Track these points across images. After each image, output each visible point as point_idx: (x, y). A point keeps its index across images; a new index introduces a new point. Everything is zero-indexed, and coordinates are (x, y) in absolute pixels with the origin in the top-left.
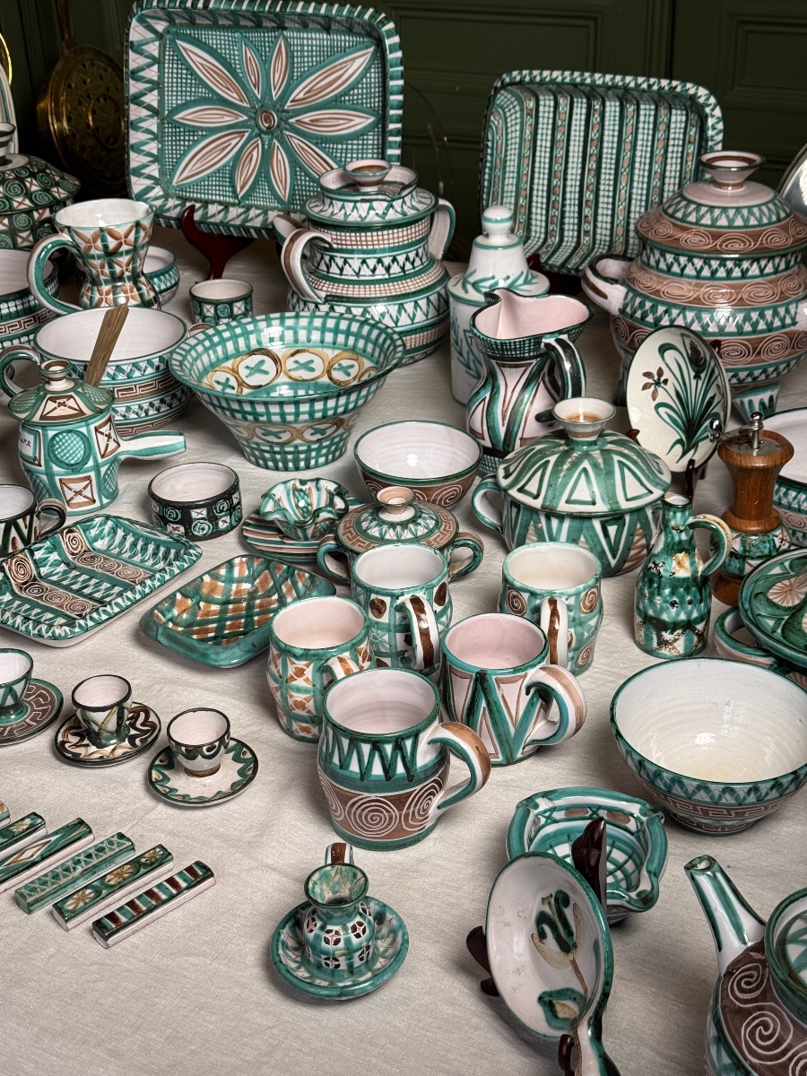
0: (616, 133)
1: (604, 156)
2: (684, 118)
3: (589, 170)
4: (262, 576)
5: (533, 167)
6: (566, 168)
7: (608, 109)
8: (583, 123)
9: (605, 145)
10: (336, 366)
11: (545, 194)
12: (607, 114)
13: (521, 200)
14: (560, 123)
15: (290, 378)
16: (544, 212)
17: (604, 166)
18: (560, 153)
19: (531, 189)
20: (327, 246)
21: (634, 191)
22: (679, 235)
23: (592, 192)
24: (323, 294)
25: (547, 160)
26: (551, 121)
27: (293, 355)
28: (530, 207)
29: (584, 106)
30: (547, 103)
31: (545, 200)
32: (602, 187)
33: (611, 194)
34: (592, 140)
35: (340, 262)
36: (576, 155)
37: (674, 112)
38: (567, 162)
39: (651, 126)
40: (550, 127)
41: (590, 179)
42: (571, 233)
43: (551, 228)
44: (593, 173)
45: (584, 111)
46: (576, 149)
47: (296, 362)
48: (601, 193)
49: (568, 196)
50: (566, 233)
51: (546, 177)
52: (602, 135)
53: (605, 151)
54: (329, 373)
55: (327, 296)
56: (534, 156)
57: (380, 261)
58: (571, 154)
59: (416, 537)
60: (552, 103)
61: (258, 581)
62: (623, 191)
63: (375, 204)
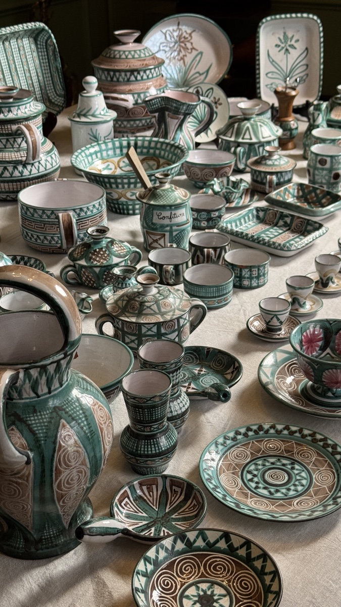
2: (28, 41)
37: (23, 39)
39: (17, 49)
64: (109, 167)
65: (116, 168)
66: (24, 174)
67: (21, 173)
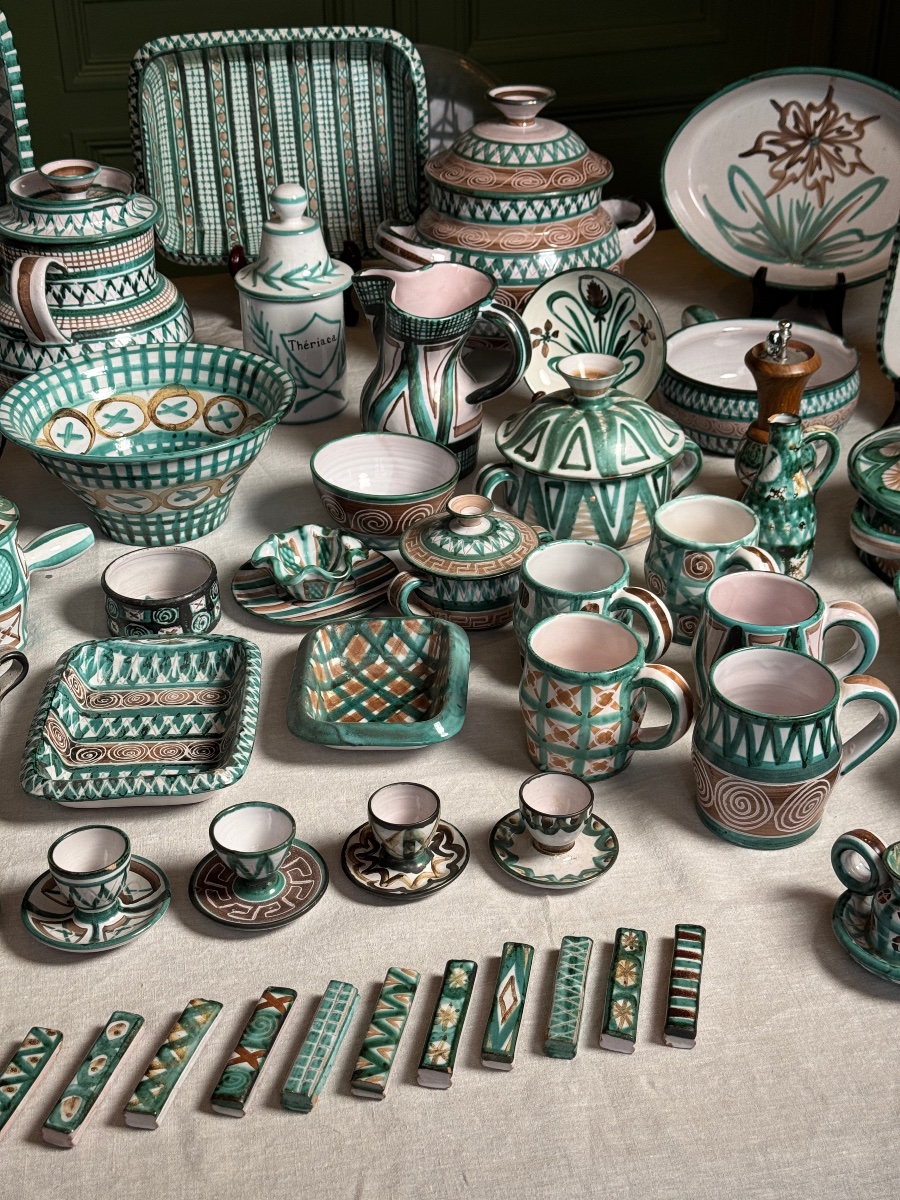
0: (289, 96)
1: (279, 123)
2: (366, 69)
3: (263, 142)
4: (352, 644)
5: (191, 149)
6: (234, 144)
7: (273, 70)
8: (245, 89)
9: (278, 110)
10: (160, 409)
11: (213, 178)
12: (274, 76)
13: (183, 190)
14: (216, 93)
15: (108, 436)
16: (216, 199)
17: (281, 134)
18: (223, 128)
19: (194, 176)
20: (60, 272)
21: (323, 157)
22: (507, 180)
23: (272, 166)
24: (68, 334)
25: (208, 139)
26: (204, 92)
27: (99, 409)
28: (196, 196)
29: (244, 69)
30: (196, 72)
31: (214, 185)
32: (283, 159)
33: (296, 165)
34: (261, 107)
35: (78, 290)
36: (244, 127)
37: (353, 63)
38: (234, 137)
39: (329, 82)
40: (205, 99)
41: (266, 152)
42: (254, 218)
43: (227, 216)
44: (269, 145)
45: (244, 76)
46: (243, 120)
47: (107, 416)
48: (284, 166)
49: (243, 175)
50: (248, 219)
51: (211, 158)
52: (272, 100)
53: (279, 117)
54: (153, 418)
55: (73, 334)
56: (190, 136)
57: (127, 279)
58: (237, 127)
59: (512, 543)
60: (202, 72)
61: (347, 650)
62: (310, 160)
63: (110, 210)
64: (183, 409)
65: (196, 416)
66: (25, 364)
67: (20, 359)
